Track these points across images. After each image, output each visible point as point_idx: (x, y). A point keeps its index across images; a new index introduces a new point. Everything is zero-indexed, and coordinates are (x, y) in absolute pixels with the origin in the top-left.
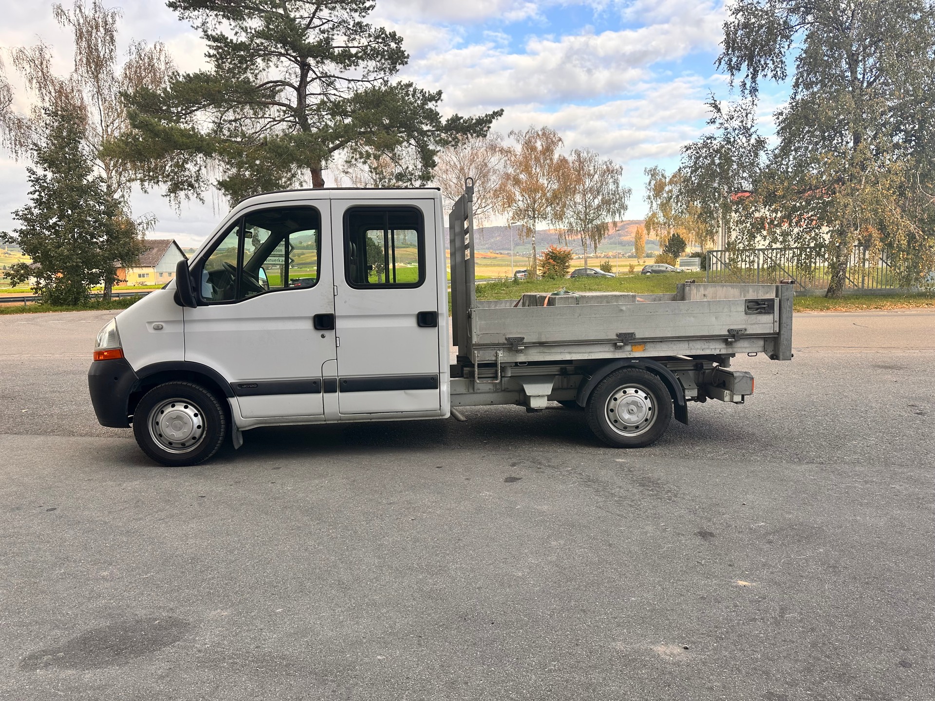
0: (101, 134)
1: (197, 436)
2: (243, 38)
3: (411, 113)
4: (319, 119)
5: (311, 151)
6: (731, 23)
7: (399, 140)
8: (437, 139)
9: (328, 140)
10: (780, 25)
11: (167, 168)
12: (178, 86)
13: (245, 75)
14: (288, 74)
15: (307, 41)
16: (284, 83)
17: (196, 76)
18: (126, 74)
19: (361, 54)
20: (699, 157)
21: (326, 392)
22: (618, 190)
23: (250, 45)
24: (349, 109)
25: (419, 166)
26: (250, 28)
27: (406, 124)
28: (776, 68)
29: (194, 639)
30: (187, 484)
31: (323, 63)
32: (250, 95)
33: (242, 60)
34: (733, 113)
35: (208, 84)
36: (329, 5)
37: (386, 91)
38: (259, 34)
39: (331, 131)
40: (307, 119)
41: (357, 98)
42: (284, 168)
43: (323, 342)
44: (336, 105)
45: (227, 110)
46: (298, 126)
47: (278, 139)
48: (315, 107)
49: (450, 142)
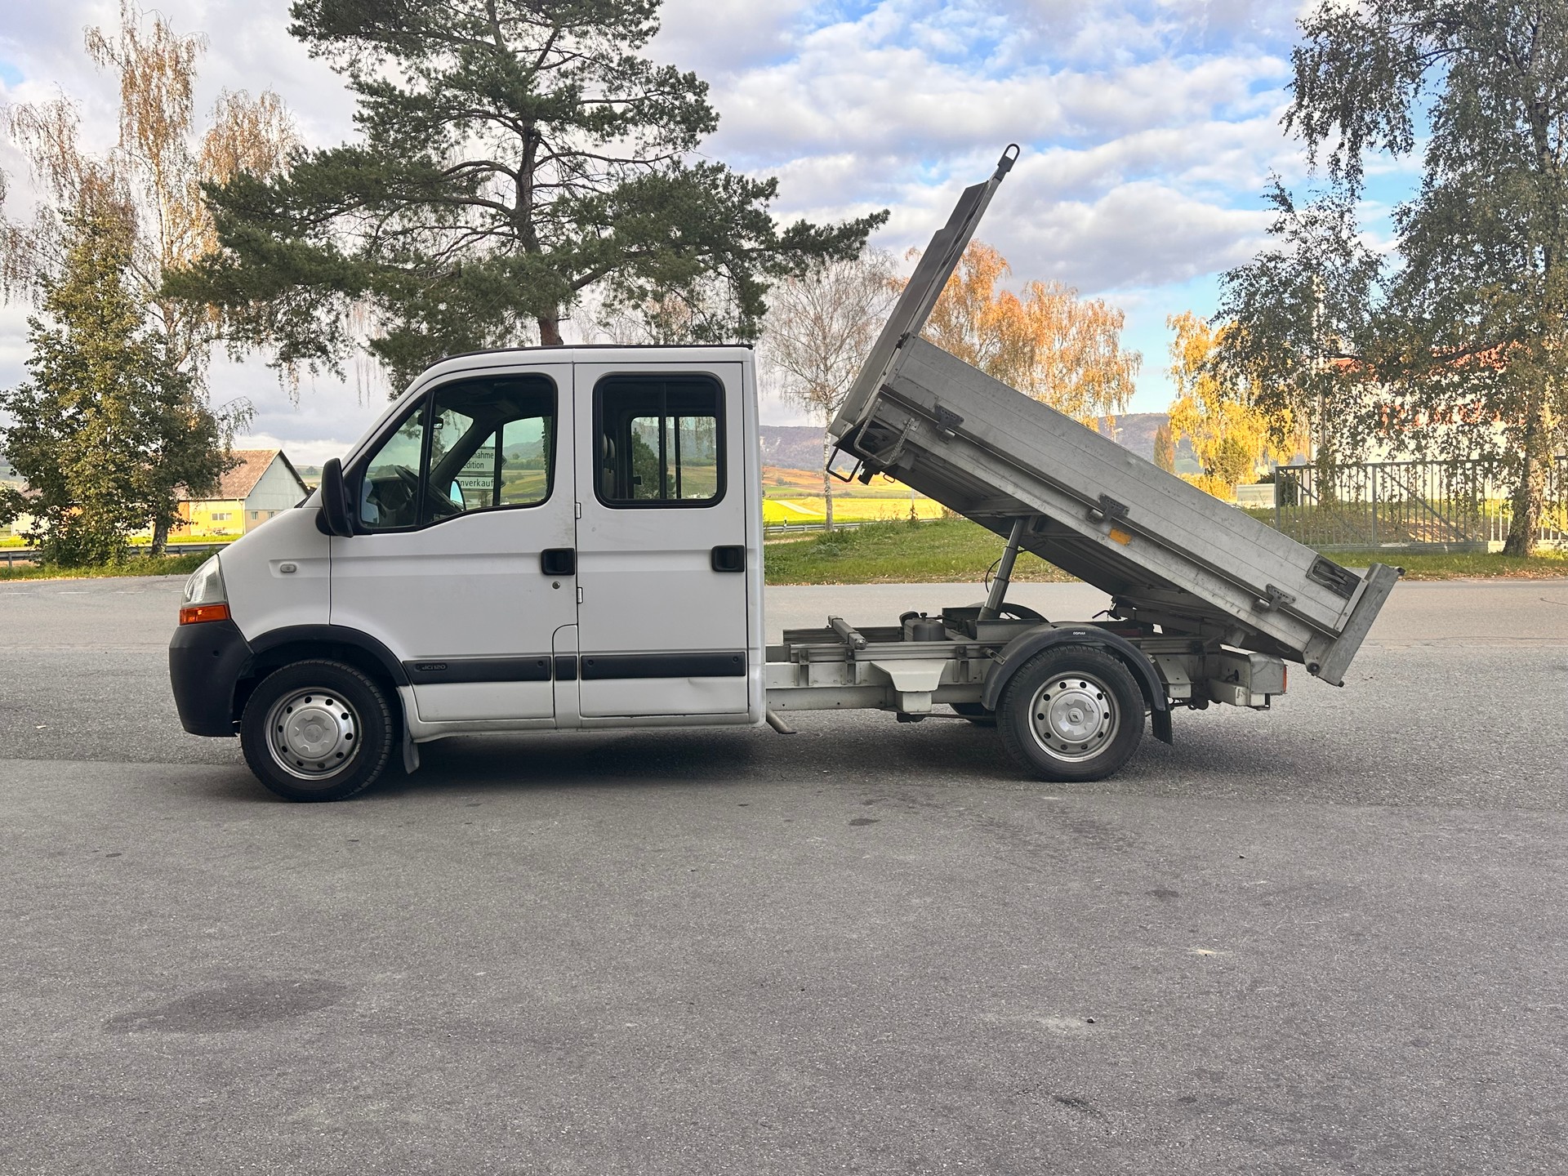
0: (160, 257)
1: (345, 751)
2: (422, 87)
3: (720, 220)
4: (556, 230)
5: (539, 287)
6: (1307, 52)
7: (699, 267)
8: (769, 264)
9: (570, 267)
10: (1399, 53)
11: (279, 316)
12: (305, 172)
13: (423, 153)
14: (500, 150)
15: (536, 92)
16: (494, 167)
17: (338, 154)
18: (209, 150)
19: (631, 114)
20: (1255, 294)
21: (558, 679)
22: (1115, 356)
23: (434, 100)
24: (609, 212)
25: (736, 312)
26: (435, 71)
27: (712, 238)
28: (1393, 131)
29: (354, 1005)
30: (327, 824)
31: (563, 130)
32: (432, 188)
33: (420, 126)
34: (1316, 213)
35: (357, 167)
36: (577, 28)
37: (675, 180)
38: (451, 81)
39: (576, 251)
40: (534, 230)
41: (625, 193)
42: (491, 316)
43: (556, 596)
44: (586, 205)
45: (391, 214)
46: (517, 243)
47: (482, 267)
48: (548, 209)
49: (792, 269)
